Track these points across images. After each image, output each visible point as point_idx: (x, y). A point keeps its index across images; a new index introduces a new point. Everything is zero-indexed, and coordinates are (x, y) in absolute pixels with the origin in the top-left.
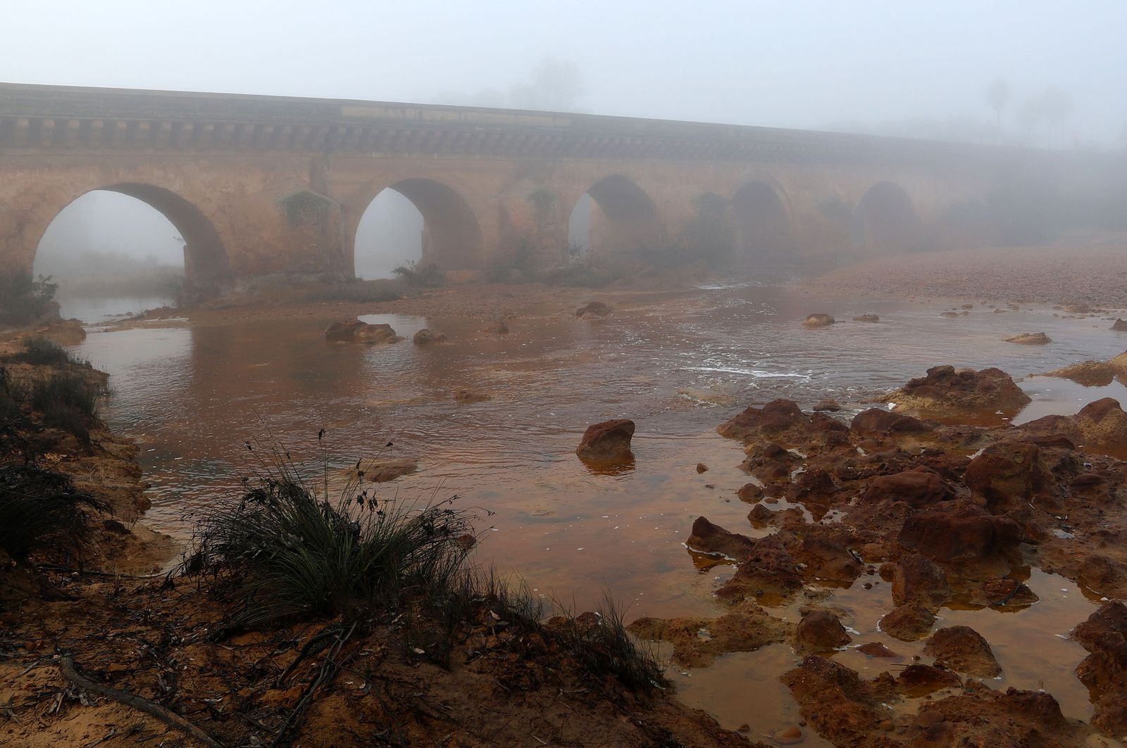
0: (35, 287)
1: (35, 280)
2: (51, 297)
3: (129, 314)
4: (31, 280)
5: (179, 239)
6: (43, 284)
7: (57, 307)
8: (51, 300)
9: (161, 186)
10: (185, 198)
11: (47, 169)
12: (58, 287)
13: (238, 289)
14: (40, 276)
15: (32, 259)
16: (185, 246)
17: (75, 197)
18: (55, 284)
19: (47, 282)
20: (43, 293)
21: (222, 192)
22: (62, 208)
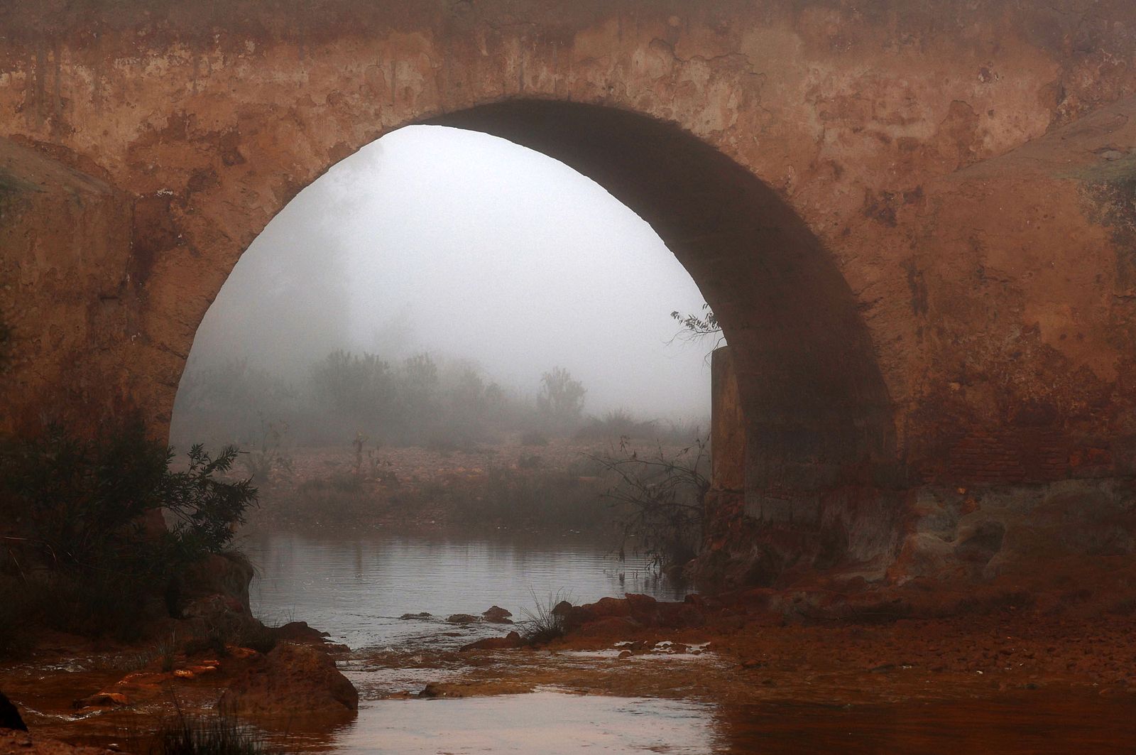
0: (174, 490)
1: (179, 464)
2: (228, 534)
3: (498, 615)
4: (163, 465)
5: (691, 323)
6: (204, 483)
7: (241, 573)
8: (225, 545)
9: (656, 111)
10: (743, 160)
11: (251, 46)
12: (252, 494)
13: (925, 539)
14: (196, 452)
15: (171, 383)
16: (717, 354)
17: (340, 153)
18: (243, 486)
19: (215, 474)
20: (197, 516)
21: (884, 139)
22: (291, 190)
